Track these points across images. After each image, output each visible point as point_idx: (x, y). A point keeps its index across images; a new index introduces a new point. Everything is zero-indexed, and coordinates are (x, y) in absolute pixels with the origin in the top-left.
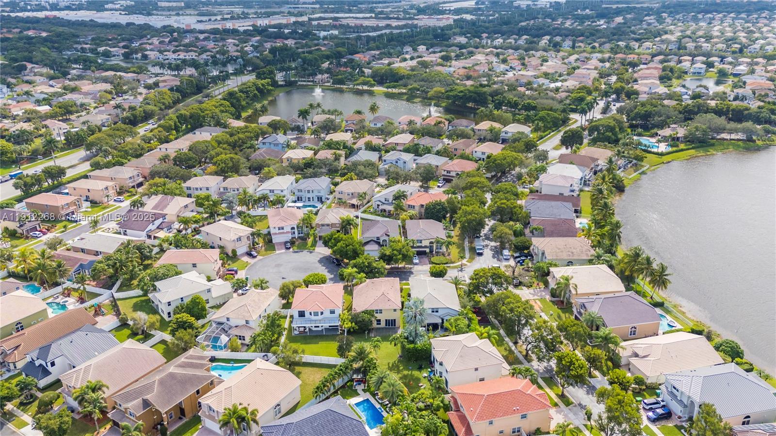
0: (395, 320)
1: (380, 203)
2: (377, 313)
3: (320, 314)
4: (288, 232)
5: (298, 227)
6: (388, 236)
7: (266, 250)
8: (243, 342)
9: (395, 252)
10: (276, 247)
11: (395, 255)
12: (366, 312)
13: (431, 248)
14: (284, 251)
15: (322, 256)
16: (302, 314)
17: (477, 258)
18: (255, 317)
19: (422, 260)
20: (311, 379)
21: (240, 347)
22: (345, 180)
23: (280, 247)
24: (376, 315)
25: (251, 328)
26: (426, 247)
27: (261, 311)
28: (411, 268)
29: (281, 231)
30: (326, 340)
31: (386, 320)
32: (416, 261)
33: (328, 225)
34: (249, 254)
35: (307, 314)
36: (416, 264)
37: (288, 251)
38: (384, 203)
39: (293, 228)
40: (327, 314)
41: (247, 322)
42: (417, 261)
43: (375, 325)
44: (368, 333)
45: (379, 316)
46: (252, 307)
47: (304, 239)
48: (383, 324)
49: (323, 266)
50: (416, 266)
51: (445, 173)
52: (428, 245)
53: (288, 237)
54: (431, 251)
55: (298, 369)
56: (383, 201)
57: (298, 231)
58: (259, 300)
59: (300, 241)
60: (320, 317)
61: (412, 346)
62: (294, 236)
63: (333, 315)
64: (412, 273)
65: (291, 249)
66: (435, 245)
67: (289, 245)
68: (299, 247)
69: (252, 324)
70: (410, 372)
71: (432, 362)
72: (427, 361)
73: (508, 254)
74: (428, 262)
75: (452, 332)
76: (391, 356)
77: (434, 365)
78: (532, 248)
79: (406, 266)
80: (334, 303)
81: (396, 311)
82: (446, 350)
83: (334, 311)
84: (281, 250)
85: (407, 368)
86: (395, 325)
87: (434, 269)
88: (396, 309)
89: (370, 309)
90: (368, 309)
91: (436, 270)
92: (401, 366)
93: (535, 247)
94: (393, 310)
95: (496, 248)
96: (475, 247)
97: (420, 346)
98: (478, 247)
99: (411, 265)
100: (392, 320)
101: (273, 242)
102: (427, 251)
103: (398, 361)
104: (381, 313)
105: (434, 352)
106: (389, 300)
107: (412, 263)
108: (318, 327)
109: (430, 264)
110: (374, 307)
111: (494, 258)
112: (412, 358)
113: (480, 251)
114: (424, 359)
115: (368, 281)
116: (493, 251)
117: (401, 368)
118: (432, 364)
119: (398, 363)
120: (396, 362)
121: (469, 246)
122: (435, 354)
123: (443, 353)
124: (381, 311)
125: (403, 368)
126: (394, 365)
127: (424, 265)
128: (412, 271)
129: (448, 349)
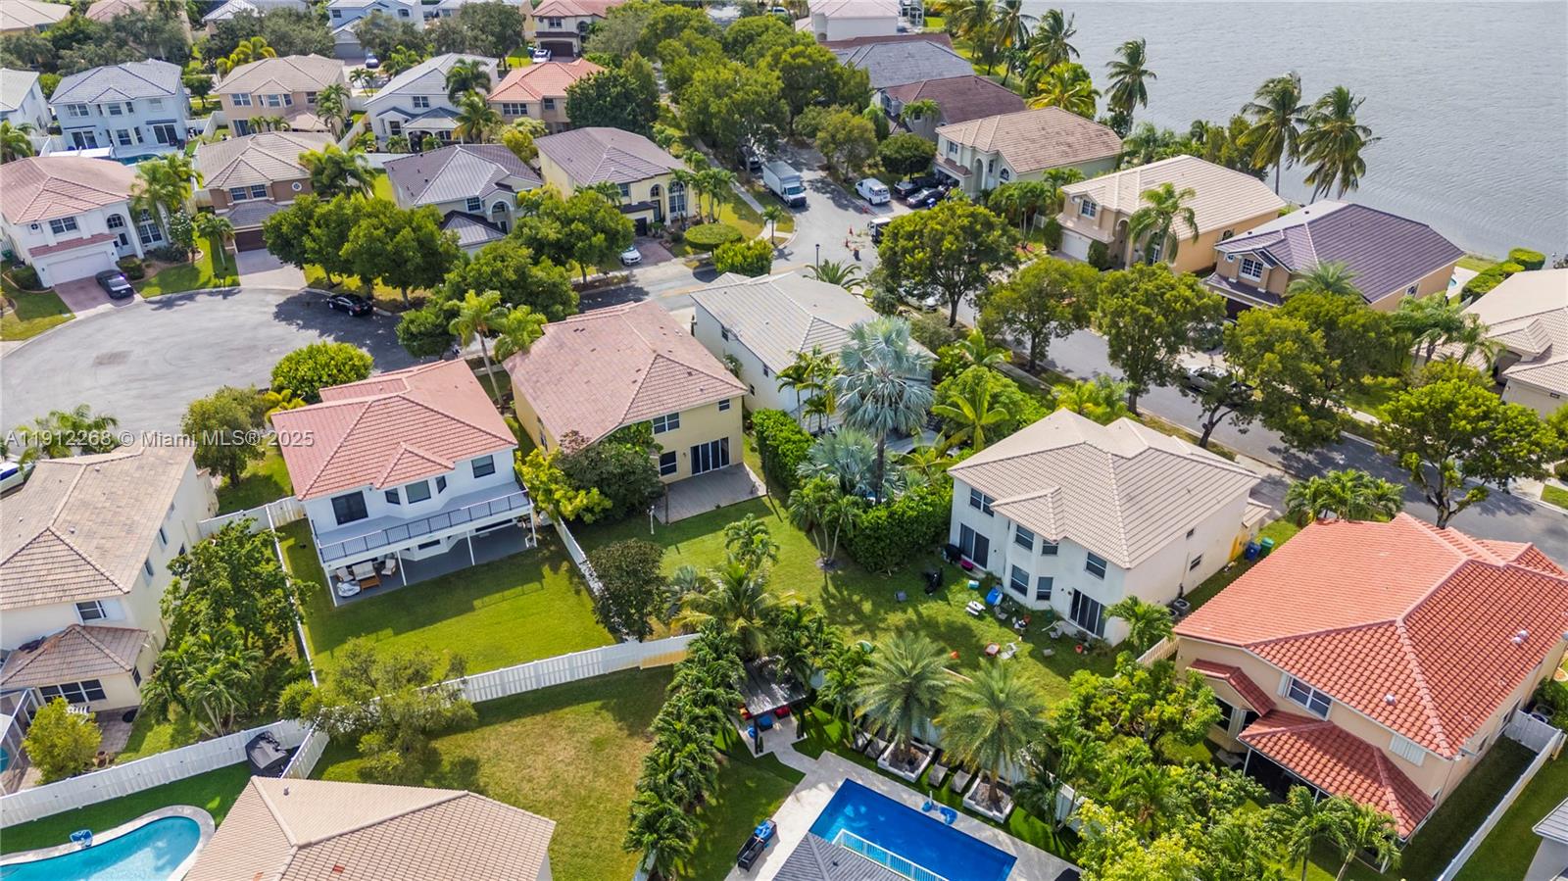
0: (725, 442)
1: (398, 117)
2: (660, 429)
3: (433, 487)
4: (95, 239)
5: (136, 216)
6: (508, 188)
7: (24, 316)
8: (98, 705)
9: (577, 226)
10: (66, 301)
11: (581, 236)
12: (622, 435)
13: (656, 206)
14: (108, 306)
15: (282, 299)
16: (350, 508)
17: (799, 217)
18: (127, 577)
19: (645, 250)
20: (542, 777)
21: (96, 738)
22: (238, 63)
23: (82, 296)
24: (658, 439)
25: (118, 633)
26: (643, 207)
27: (141, 546)
28: (626, 279)
29: (67, 236)
30: (500, 586)
31: (695, 450)
33: (259, 191)
35: (376, 505)
36: (635, 264)
37: (125, 305)
38: (414, 116)
39: (114, 221)
40: (462, 480)
41: (88, 610)
42: (636, 255)
43: (657, 477)
45: (667, 440)
46: (90, 535)
47: (176, 256)
48: (684, 466)
49: (305, 327)
50: (636, 271)
51: (545, 27)
52: (648, 199)
53: (106, 257)
54: (660, 219)
55: (449, 749)
56: (409, 106)
57: (140, 230)
58: (110, 495)
59: (161, 265)
60: (437, 501)
62: (126, 251)
63: (487, 481)
64: (642, 291)
65: (138, 298)
66: (665, 197)
67: (120, 283)
68: (165, 286)
69: (117, 614)
70: (911, 614)
71: (955, 553)
72: (932, 552)
73: (876, 189)
74: (666, 252)
75: (982, 427)
76: (797, 572)
77: (971, 561)
78: (940, 159)
79: (611, 274)
80: (481, 430)
81: (728, 407)
82: (1052, 490)
83: (492, 464)
84: (94, 307)
85: (888, 601)
86: (726, 461)
87: (735, 255)
88: (728, 401)
89: (636, 420)
90: (627, 423)
91: (744, 257)
92: (861, 600)
93: (959, 151)
94: (718, 406)
95: (829, 185)
96: (771, 190)
97: (908, 507)
98: (788, 186)
99: (620, 269)
100: (715, 444)
101: (45, 285)
102: (648, 221)
103: (836, 587)
104: (676, 425)
105: (1004, 512)
106: (690, 374)
107: (620, 263)
108: (437, 542)
109: (676, 256)
110: (649, 413)
111: (845, 207)
112: (889, 558)
113: (792, 197)
114: (919, 550)
115: (551, 329)
116: (826, 192)
117: (867, 607)
118: (960, 559)
119: (841, 593)
120: (831, 588)
121: (748, 191)
122: (1012, 516)
123: (1050, 505)
124: (674, 421)
125: (873, 604)
126: (832, 601)
127: (661, 261)
128: (638, 285)
129: (1057, 487)
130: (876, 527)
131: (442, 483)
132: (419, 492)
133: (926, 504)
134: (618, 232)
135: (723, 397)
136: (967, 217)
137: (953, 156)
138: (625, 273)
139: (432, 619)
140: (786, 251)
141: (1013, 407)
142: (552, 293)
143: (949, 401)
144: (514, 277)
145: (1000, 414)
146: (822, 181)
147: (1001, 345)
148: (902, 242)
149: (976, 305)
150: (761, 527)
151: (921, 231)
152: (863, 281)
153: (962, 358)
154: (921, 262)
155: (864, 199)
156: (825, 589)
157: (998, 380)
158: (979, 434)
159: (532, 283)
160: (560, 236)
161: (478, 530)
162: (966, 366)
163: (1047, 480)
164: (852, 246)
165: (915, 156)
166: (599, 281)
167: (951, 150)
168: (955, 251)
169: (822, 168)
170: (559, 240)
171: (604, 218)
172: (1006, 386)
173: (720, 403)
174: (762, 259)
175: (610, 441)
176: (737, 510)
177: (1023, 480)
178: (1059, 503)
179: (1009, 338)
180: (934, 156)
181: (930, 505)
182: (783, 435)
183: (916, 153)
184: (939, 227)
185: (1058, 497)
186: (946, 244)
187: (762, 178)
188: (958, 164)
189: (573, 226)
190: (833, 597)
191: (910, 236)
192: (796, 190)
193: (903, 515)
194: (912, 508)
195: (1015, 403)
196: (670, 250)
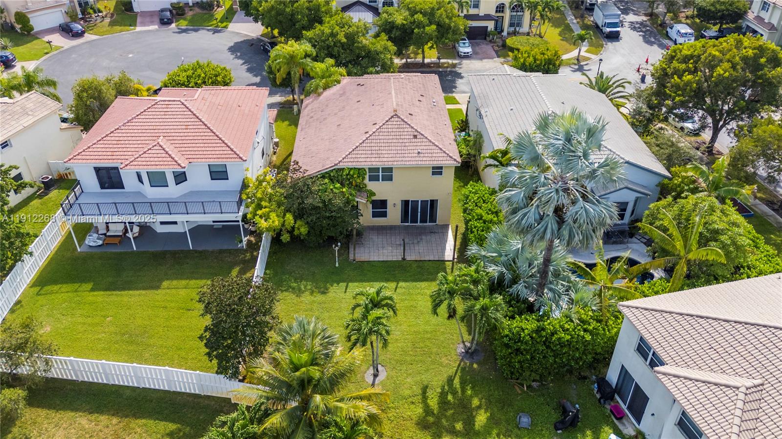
0: (433, 203)
2: (374, 179)
3: (170, 179)
7: (112, 24)
9: (419, 17)
10: (139, 20)
11: (420, 25)
12: (336, 175)
13: (498, 22)
14: (155, 27)
15: (239, 39)
16: (110, 179)
19: (477, 49)
23: (148, 19)
24: (371, 186)
26: (487, 17)
28: (454, 66)
31: (406, 203)
32: (465, 48)
34: (66, 30)
35: (128, 181)
36: (467, 57)
37: (165, 28)
40: (199, 179)
42: (469, 50)
43: (366, 217)
44: (346, 247)
45: (380, 189)
47: (207, 8)
48: (394, 215)
50: (465, 62)
52: (493, 12)
54: (499, 29)
59: (197, 10)
60: (173, 191)
61: (527, 324)
63: (220, 185)
64: (459, 76)
65: (173, 25)
66: (507, 14)
67: (169, 17)
68: (192, 22)
71: (607, 392)
72: (585, 378)
73: (683, 31)
74: (494, 53)
75: (689, 262)
76: (434, 350)
77: (624, 407)
78: (751, 16)
79: (442, 61)
80: (224, 142)
81: (441, 173)
82: (749, 383)
83: (227, 171)
84: (149, 26)
85: (508, 422)
86: (433, 219)
87: (529, 57)
88: (441, 168)
89: (350, 165)
90: (341, 166)
91: (535, 60)
92: (479, 407)
93: (770, 10)
94: (431, 170)
95: (646, 26)
96: (596, 24)
97: (562, 327)
98: (608, 21)
99: (455, 58)
100: (424, 203)
101: (135, 10)
102: (489, 29)
103: (463, 383)
104: (390, 178)
105: (669, 385)
106: (415, 137)
107: (456, 54)
108: (175, 223)
109: (498, 56)
110: (365, 161)
111: (651, 43)
112: (527, 373)
113: (608, 30)
114: (570, 372)
115: (346, 80)
116: (641, 31)
117: (481, 418)
118: (612, 398)
119: (464, 390)
120: (457, 382)
121: (578, 23)
122: (678, 396)
123: (740, 404)
124: (387, 174)
125: (488, 419)
126: (450, 397)
127: (484, 58)
128: (460, 71)
129: (757, 382)
130: (516, 338)
131: (181, 178)
132: (157, 179)
133: (585, 330)
134: (450, 27)
135: (436, 163)
136: (754, 49)
137: (763, 14)
138: (455, 62)
139: (127, 286)
140: (586, 68)
141: (733, 250)
142: (374, 59)
143: (658, 223)
144: (344, 40)
145: (713, 254)
146: (642, 24)
147: (750, 179)
148: (675, 64)
149: (735, 135)
150: (389, 302)
151: (699, 56)
152: (631, 96)
153: (694, 182)
154: (688, 83)
155: (670, 39)
156: (450, 380)
157: (727, 215)
158: (682, 269)
159: (358, 48)
160: (405, 22)
161: (214, 222)
162: (695, 191)
163: (745, 364)
164: (642, 71)
165: (728, 10)
166: (434, 63)
167: (763, 9)
168: (727, 78)
169: (646, 15)
170: (403, 25)
171: (441, 15)
172: (735, 224)
173: (433, 168)
174: (550, 64)
175: (323, 177)
176: (419, 267)
177: (711, 352)
178: (755, 405)
179: (762, 172)
180: (746, 12)
181: (591, 333)
182: (479, 211)
183: (730, 8)
184: (717, 53)
185: (757, 396)
186: (719, 70)
187: (592, 16)
188: (766, 21)
189: (416, 16)
190: (454, 393)
191: (686, 59)
192: (615, 25)
193: (553, 334)
194: (565, 330)
195: (738, 248)
196: (496, 52)
